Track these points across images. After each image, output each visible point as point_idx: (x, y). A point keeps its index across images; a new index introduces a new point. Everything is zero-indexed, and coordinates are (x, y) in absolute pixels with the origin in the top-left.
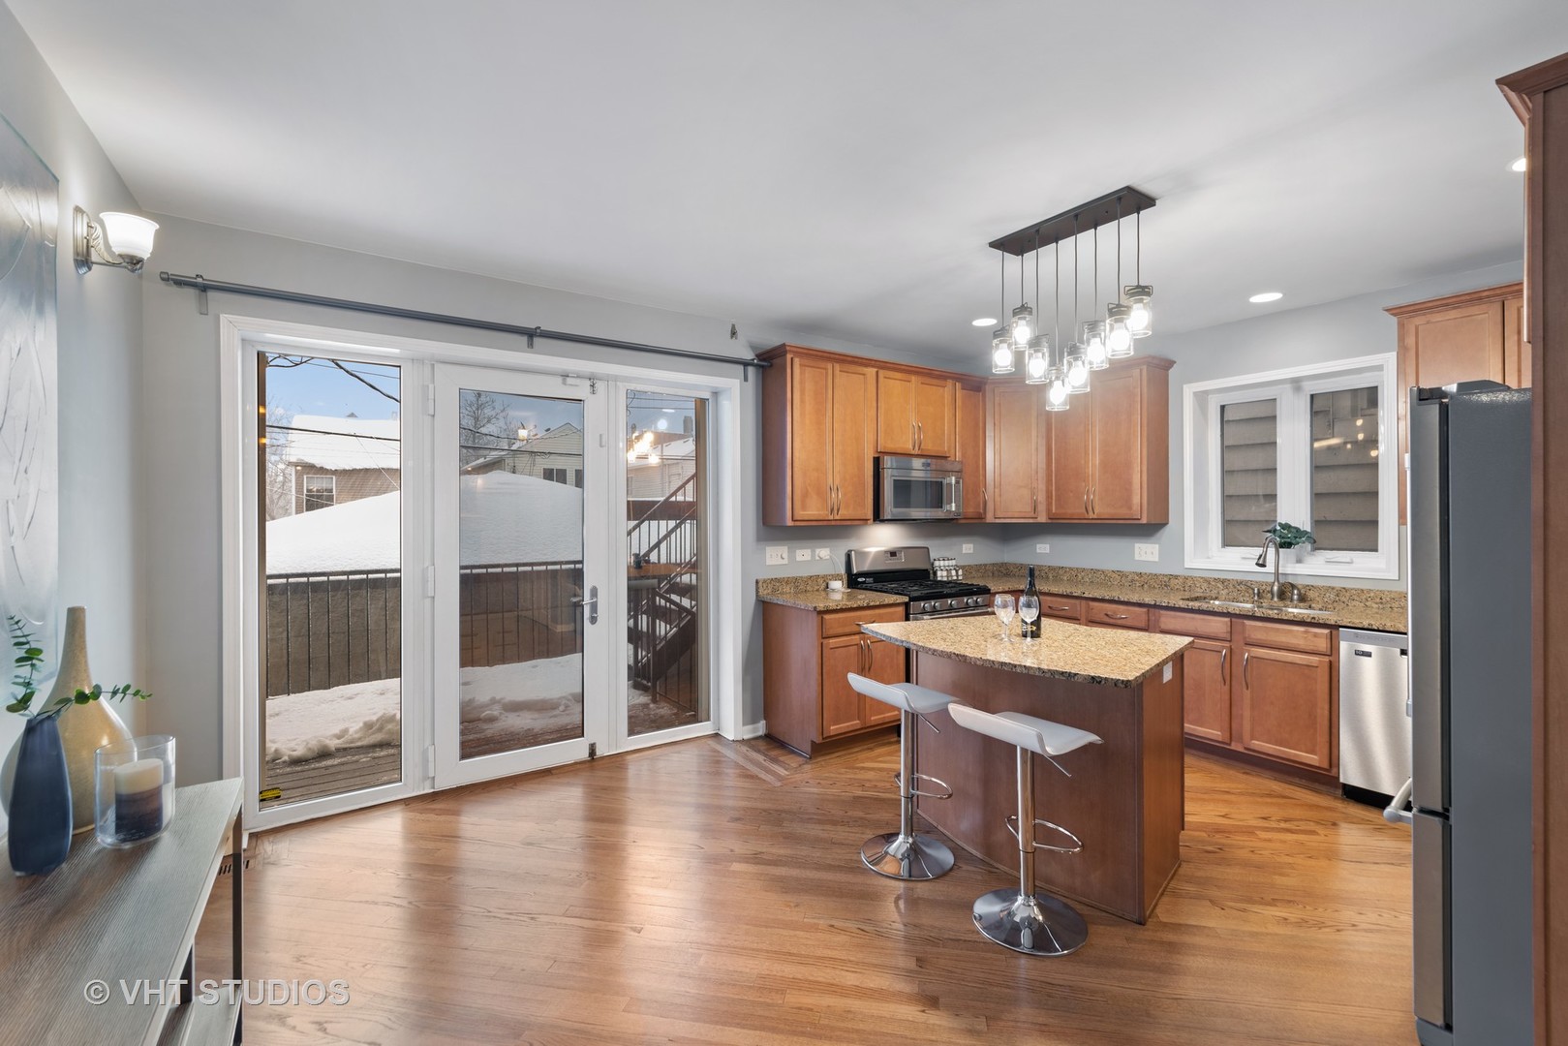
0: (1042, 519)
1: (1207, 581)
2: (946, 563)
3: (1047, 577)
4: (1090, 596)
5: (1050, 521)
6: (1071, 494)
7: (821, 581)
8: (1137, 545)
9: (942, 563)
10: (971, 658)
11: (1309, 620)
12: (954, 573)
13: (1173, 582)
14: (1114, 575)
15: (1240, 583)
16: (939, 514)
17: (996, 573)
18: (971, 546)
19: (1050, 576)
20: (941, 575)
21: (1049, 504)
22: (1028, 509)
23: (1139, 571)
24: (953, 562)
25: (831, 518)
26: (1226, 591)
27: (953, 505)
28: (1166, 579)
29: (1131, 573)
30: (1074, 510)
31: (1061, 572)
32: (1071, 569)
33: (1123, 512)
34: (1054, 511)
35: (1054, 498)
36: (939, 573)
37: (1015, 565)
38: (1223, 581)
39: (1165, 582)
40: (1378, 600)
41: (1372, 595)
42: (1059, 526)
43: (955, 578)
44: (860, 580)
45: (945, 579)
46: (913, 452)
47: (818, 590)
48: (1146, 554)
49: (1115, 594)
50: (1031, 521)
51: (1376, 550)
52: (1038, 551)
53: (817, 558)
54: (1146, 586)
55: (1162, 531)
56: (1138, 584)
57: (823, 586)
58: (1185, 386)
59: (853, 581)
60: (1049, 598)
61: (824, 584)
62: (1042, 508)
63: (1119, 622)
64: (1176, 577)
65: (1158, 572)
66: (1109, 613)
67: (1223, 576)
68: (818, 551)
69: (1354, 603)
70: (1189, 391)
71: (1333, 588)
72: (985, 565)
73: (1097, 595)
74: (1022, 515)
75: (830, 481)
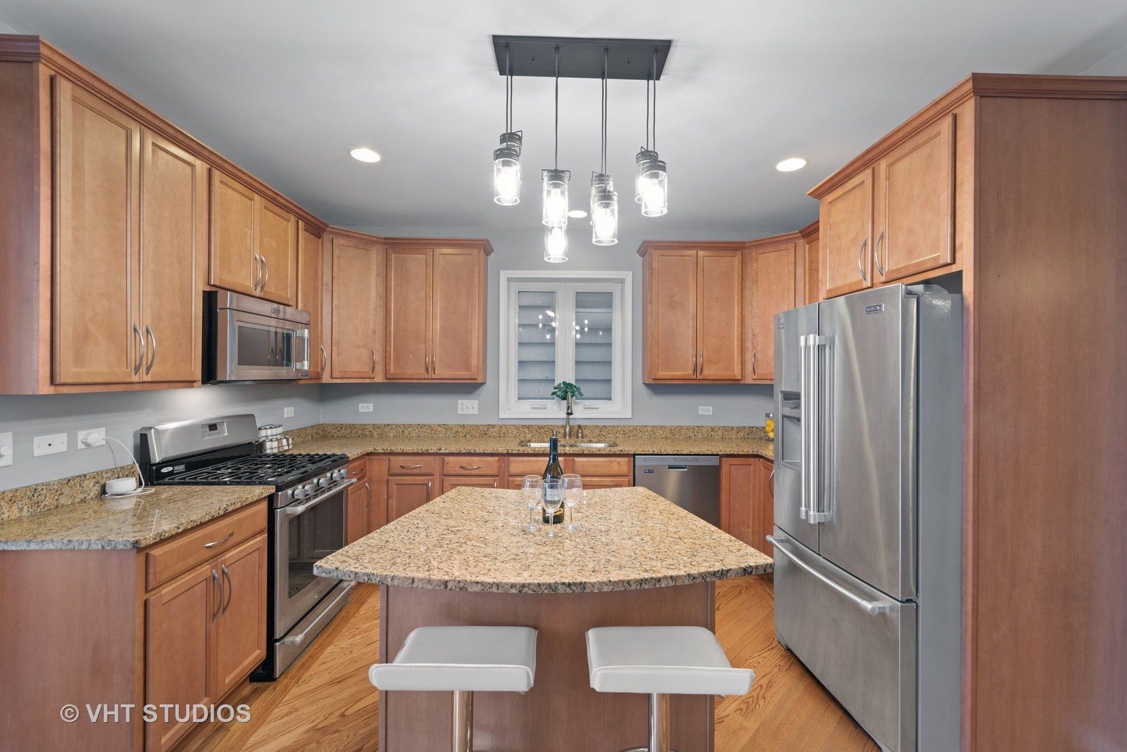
0: (379, 379)
1: (517, 427)
2: (274, 431)
3: (372, 436)
4: (447, 451)
5: (387, 381)
6: (411, 356)
7: (89, 484)
8: (460, 402)
9: (269, 432)
10: (593, 585)
11: (618, 453)
12: (284, 442)
13: (491, 430)
14: (440, 429)
15: (541, 427)
16: (283, 372)
17: (315, 435)
18: (293, 408)
19: (375, 434)
20: (271, 448)
21: (386, 365)
22: (367, 369)
23: (462, 423)
24: (280, 430)
25: (135, 378)
26: (530, 434)
27: (306, 363)
28: (485, 429)
29: (455, 426)
30: (414, 370)
31: (387, 429)
32: (397, 426)
33: (462, 373)
34: (392, 372)
35: (392, 358)
36: (268, 445)
37: (334, 426)
38: (529, 427)
39: (484, 432)
40: (622, 432)
41: (619, 429)
42: (395, 386)
43: (286, 448)
44: (164, 470)
45: (276, 451)
46: (254, 293)
47: (83, 501)
48: (467, 408)
49: (471, 447)
50: (368, 381)
51: (610, 399)
52: (360, 410)
53: (81, 446)
54: (468, 436)
55: (480, 389)
56: (461, 435)
57: (95, 490)
58: (501, 271)
59: (152, 474)
60: (401, 458)
61: (98, 488)
62: (379, 368)
63: (474, 472)
64: (493, 426)
65: (478, 423)
66: (464, 465)
67: (528, 423)
68: (81, 435)
69: (610, 435)
70: (504, 275)
71: (598, 427)
72: (306, 429)
73: (453, 449)
74: (361, 375)
75: (134, 320)
